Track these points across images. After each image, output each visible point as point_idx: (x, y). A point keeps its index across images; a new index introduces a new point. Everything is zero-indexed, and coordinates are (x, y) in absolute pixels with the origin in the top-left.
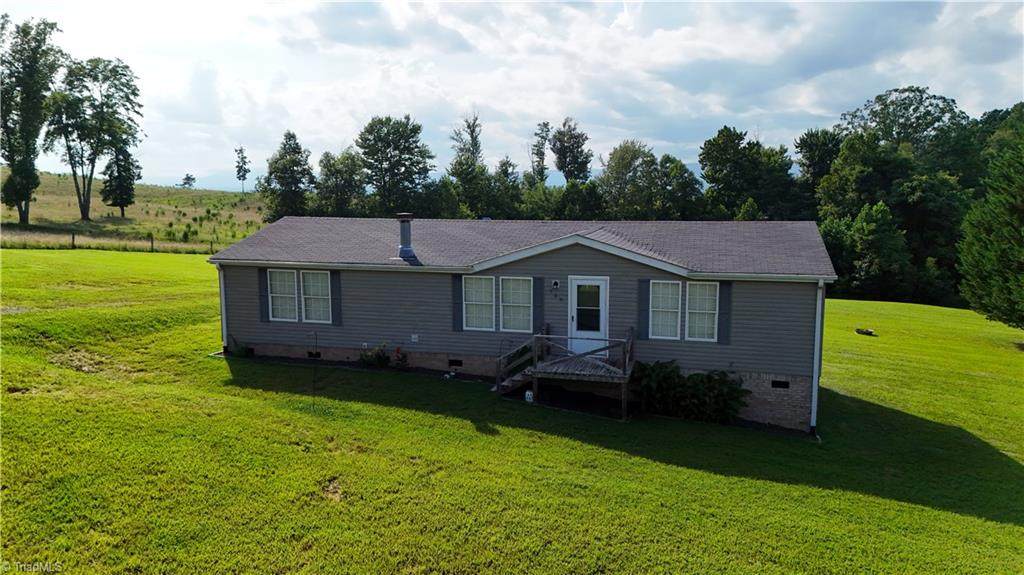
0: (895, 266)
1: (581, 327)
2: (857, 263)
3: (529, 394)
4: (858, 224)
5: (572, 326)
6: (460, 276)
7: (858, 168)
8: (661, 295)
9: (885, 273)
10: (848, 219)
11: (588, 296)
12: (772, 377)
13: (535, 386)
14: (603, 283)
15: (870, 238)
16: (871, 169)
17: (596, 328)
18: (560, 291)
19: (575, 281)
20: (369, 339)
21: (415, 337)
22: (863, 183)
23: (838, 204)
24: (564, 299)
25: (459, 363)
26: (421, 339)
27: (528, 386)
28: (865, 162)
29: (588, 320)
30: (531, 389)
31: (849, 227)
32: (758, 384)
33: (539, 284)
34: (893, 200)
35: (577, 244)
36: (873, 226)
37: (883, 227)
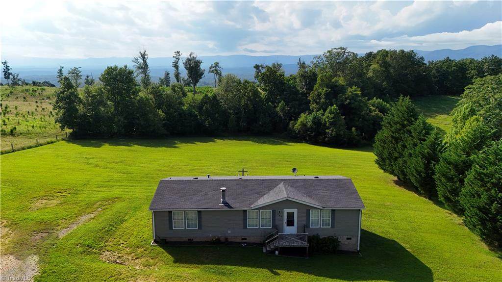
0: (342, 133)
1: (288, 225)
2: (327, 131)
3: (277, 252)
4: (327, 114)
5: (285, 225)
6: (246, 211)
7: (325, 89)
8: (313, 215)
9: (338, 135)
10: (322, 111)
11: (291, 215)
12: (347, 237)
13: (279, 249)
14: (295, 211)
15: (332, 120)
16: (330, 90)
17: (293, 225)
18: (281, 214)
19: (286, 211)
20: (212, 232)
21: (229, 232)
22: (327, 95)
23: (317, 103)
24: (282, 217)
25: (246, 239)
26: (232, 232)
27: (276, 249)
28: (327, 87)
29: (290, 223)
30: (277, 250)
31: (323, 115)
32: (343, 240)
33: (274, 212)
34: (339, 103)
35: (287, 200)
36: (333, 115)
37: (336, 116)
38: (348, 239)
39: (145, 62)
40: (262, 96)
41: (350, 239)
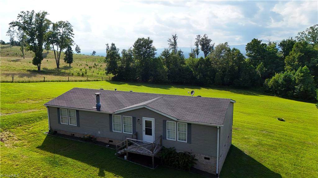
0: (309, 89)
1: (146, 134)
2: (296, 87)
3: (125, 157)
4: (297, 73)
5: (144, 133)
6: (112, 115)
7: (299, 54)
8: (170, 126)
9: (306, 91)
10: (294, 71)
11: (148, 124)
12: (204, 156)
14: (152, 120)
15: (301, 78)
16: (303, 54)
17: (151, 134)
18: (140, 121)
19: (145, 119)
20: (86, 131)
21: (99, 132)
22: (301, 59)
23: (292, 65)
24: (141, 124)
25: (112, 141)
26: (101, 134)
28: (301, 52)
29: (149, 132)
30: (126, 155)
31: (294, 74)
32: (200, 158)
33: (134, 119)
34: (310, 65)
35: (144, 108)
36: (302, 74)
37: (306, 75)
38: (206, 158)
39: (175, 41)
40: (246, 60)
41: (208, 159)
